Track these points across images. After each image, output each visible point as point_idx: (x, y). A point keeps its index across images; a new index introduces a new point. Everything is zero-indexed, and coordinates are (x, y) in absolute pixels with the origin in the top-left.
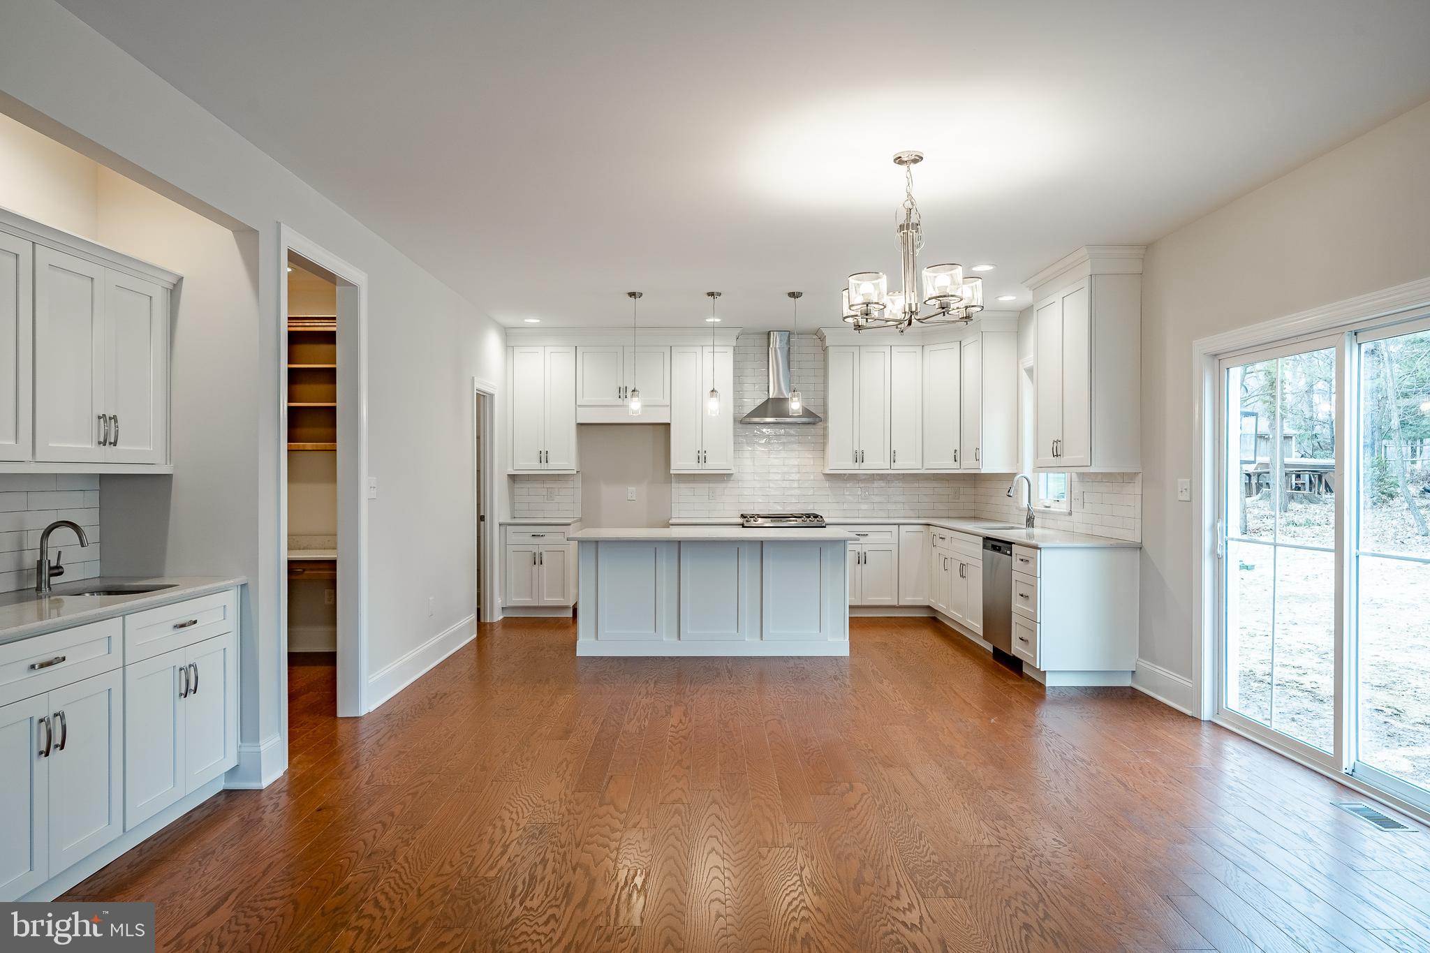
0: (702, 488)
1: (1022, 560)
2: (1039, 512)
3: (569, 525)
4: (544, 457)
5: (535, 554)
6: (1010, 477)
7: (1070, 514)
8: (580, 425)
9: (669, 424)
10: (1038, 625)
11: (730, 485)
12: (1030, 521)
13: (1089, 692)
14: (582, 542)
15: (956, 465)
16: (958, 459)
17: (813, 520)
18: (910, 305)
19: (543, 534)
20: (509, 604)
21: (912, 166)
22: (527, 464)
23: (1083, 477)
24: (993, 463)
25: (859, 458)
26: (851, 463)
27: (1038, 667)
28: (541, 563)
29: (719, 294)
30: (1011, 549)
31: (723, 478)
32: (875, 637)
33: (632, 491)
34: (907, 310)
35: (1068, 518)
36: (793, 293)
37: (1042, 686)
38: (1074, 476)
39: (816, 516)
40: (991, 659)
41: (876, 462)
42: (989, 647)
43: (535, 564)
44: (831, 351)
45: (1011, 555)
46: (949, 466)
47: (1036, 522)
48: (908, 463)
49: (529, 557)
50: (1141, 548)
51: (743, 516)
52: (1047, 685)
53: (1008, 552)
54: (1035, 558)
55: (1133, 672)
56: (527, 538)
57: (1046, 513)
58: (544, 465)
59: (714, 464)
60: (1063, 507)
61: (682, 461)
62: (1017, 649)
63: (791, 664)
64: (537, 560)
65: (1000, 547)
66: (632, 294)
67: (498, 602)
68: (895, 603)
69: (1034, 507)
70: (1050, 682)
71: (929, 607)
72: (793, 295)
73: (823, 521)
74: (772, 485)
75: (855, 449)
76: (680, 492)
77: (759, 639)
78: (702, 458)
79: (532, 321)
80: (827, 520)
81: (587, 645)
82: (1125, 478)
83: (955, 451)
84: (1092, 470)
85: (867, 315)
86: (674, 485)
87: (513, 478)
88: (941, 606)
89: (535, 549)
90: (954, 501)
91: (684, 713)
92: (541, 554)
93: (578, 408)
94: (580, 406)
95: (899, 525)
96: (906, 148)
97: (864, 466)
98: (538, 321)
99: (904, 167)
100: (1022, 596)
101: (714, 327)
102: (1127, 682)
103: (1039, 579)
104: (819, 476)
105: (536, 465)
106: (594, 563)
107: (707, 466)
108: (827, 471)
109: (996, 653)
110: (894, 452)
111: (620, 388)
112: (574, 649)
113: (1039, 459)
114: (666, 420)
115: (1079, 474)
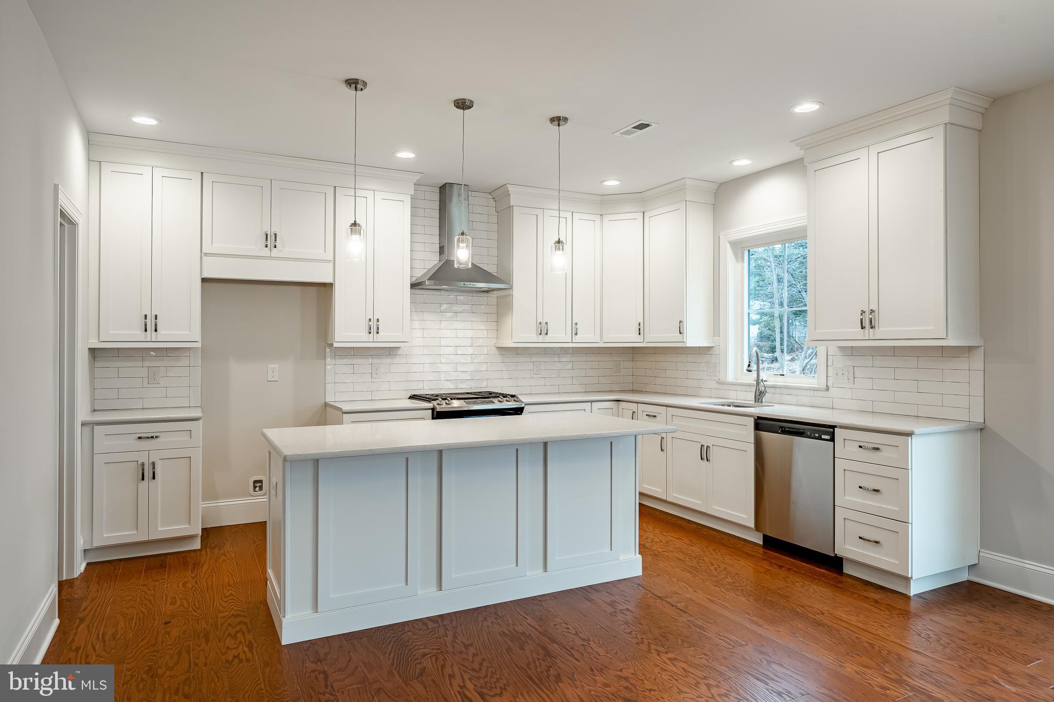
0: (364, 364)
1: (863, 448)
3: (196, 420)
4: (150, 324)
5: (143, 464)
6: (707, 350)
7: (828, 389)
8: (204, 280)
9: (330, 286)
10: (910, 525)
11: (397, 360)
14: (289, 460)
15: (640, 339)
16: (643, 332)
17: (511, 400)
19: (156, 435)
20: (96, 544)
22: (123, 334)
23: (850, 351)
24: (695, 338)
25: (542, 330)
26: (535, 335)
28: (154, 478)
29: (469, 106)
30: (831, 434)
31: (390, 352)
33: (274, 369)
38: (834, 349)
39: (512, 396)
40: (761, 550)
41: (559, 336)
42: (758, 539)
43: (143, 479)
44: (515, 211)
45: (831, 440)
46: (629, 338)
48: (588, 337)
49: (132, 472)
50: (982, 429)
51: (413, 397)
53: (824, 437)
54: (900, 447)
55: (973, 565)
56: (131, 443)
58: (151, 335)
59: (386, 337)
61: (346, 331)
62: (848, 549)
64: (147, 473)
65: (797, 429)
66: (351, 83)
67: (80, 543)
72: (558, 120)
74: (443, 360)
75: (539, 322)
76: (335, 369)
78: (373, 328)
79: (145, 121)
82: (947, 352)
83: (639, 324)
84: (948, 343)
86: (328, 360)
87: (93, 351)
89: (143, 458)
90: (616, 374)
92: (154, 464)
93: (204, 258)
94: (206, 254)
95: (591, 402)
97: (547, 338)
98: (154, 122)
100: (865, 489)
101: (394, 169)
102: (965, 577)
103: (910, 471)
104: (495, 351)
105: (138, 334)
106: (310, 491)
107: (380, 337)
108: (509, 344)
109: (770, 543)
110: (576, 324)
111: (267, 235)
112: (271, 630)
113: (817, 331)
114: (328, 280)
115: (841, 348)
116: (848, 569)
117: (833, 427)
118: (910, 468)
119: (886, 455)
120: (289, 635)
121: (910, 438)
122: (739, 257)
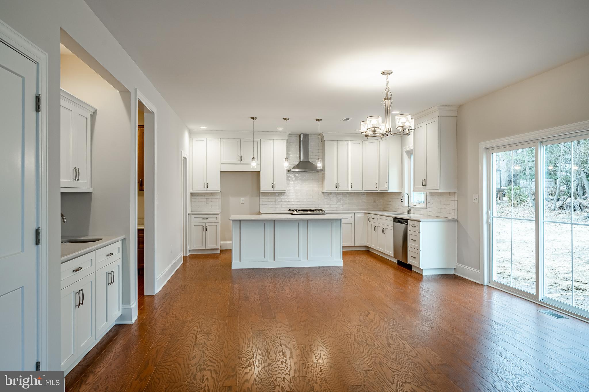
0: (273, 198)
1: (413, 226)
2: (412, 207)
3: (218, 214)
4: (206, 185)
5: (204, 227)
6: (399, 194)
7: (426, 208)
8: (221, 172)
9: (259, 172)
10: (420, 251)
11: (284, 197)
12: (409, 211)
13: (440, 276)
14: (234, 221)
15: (377, 189)
16: (377, 186)
17: (320, 211)
18: (388, 128)
19: (207, 218)
20: (192, 248)
21: (388, 75)
22: (199, 188)
23: (432, 194)
24: (393, 188)
25: (337, 186)
26: (334, 188)
27: (420, 267)
28: (207, 231)
29: (288, 119)
30: (407, 222)
31: (281, 194)
32: (350, 258)
33: (243, 200)
34: (387, 130)
35: (425, 210)
36: (318, 119)
37: (421, 275)
38: (428, 193)
39: (322, 210)
40: (397, 265)
41: (344, 188)
42: (396, 261)
43: (204, 231)
44: (326, 143)
45: (407, 224)
46: (373, 189)
47: (412, 212)
48: (357, 188)
49: (201, 229)
50: (457, 221)
51: (290, 210)
52: (423, 275)
53: (406, 223)
54: (418, 225)
55: (455, 269)
56: (201, 220)
57: (415, 207)
58: (206, 189)
59: (279, 189)
60: (423, 205)
61: (265, 187)
62: (410, 261)
63: (321, 269)
64: (205, 229)
65: (401, 221)
66: (252, 118)
67: (188, 248)
68: (353, 245)
69: (411, 205)
70: (425, 273)
71: (366, 247)
72: (318, 120)
73: (324, 212)
74: (301, 197)
75: (336, 183)
76: (263, 200)
77: (307, 260)
78: (273, 186)
79: (203, 127)
80: (326, 212)
81: (236, 265)
82: (450, 194)
83: (376, 183)
84: (440, 191)
85: (374, 132)
86: (261, 197)
87: (192, 194)
88: (372, 245)
89: (204, 225)
90: (374, 203)
91: (290, 289)
92: (206, 227)
93: (221, 165)
94: (222, 164)
95: (354, 213)
96: (385, 69)
97: (339, 189)
98: (206, 127)
99: (385, 76)
100: (413, 240)
101: (280, 132)
102: (452, 272)
103: (420, 233)
104: (321, 193)
105: (203, 189)
106: (239, 230)
107: (276, 189)
108: (325, 191)
109: (400, 263)
110: (352, 184)
111: (239, 156)
112: (230, 266)
113: (415, 187)
114: (259, 170)
115: (430, 193)
116: (413, 269)
117: (407, 220)
118: (420, 232)
119: (417, 228)
120: (233, 267)
121: (420, 222)
122: (410, 157)
